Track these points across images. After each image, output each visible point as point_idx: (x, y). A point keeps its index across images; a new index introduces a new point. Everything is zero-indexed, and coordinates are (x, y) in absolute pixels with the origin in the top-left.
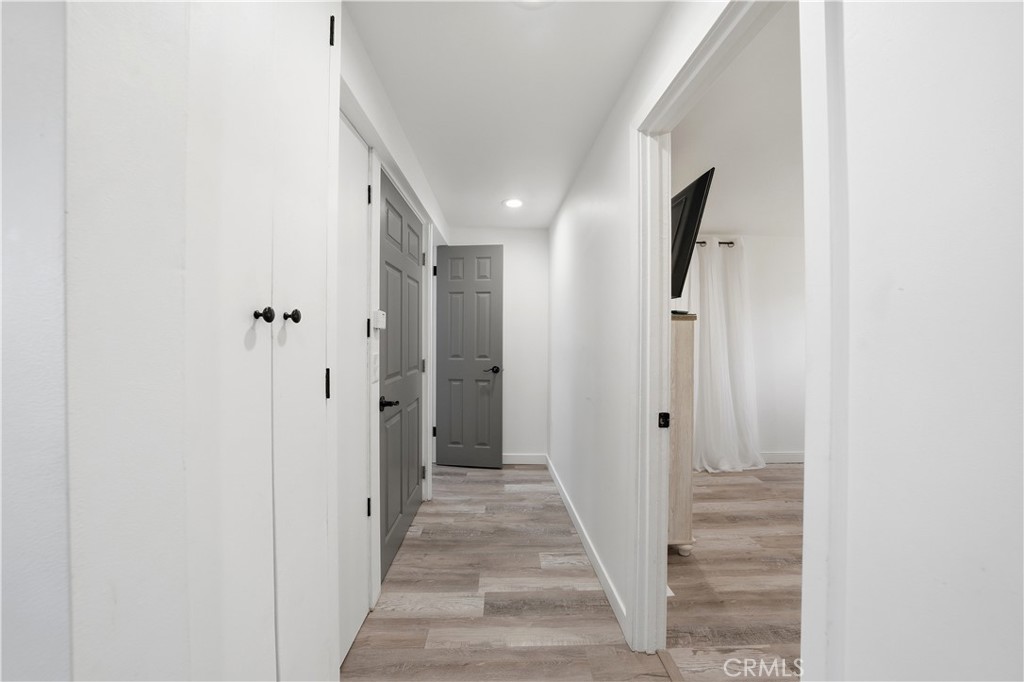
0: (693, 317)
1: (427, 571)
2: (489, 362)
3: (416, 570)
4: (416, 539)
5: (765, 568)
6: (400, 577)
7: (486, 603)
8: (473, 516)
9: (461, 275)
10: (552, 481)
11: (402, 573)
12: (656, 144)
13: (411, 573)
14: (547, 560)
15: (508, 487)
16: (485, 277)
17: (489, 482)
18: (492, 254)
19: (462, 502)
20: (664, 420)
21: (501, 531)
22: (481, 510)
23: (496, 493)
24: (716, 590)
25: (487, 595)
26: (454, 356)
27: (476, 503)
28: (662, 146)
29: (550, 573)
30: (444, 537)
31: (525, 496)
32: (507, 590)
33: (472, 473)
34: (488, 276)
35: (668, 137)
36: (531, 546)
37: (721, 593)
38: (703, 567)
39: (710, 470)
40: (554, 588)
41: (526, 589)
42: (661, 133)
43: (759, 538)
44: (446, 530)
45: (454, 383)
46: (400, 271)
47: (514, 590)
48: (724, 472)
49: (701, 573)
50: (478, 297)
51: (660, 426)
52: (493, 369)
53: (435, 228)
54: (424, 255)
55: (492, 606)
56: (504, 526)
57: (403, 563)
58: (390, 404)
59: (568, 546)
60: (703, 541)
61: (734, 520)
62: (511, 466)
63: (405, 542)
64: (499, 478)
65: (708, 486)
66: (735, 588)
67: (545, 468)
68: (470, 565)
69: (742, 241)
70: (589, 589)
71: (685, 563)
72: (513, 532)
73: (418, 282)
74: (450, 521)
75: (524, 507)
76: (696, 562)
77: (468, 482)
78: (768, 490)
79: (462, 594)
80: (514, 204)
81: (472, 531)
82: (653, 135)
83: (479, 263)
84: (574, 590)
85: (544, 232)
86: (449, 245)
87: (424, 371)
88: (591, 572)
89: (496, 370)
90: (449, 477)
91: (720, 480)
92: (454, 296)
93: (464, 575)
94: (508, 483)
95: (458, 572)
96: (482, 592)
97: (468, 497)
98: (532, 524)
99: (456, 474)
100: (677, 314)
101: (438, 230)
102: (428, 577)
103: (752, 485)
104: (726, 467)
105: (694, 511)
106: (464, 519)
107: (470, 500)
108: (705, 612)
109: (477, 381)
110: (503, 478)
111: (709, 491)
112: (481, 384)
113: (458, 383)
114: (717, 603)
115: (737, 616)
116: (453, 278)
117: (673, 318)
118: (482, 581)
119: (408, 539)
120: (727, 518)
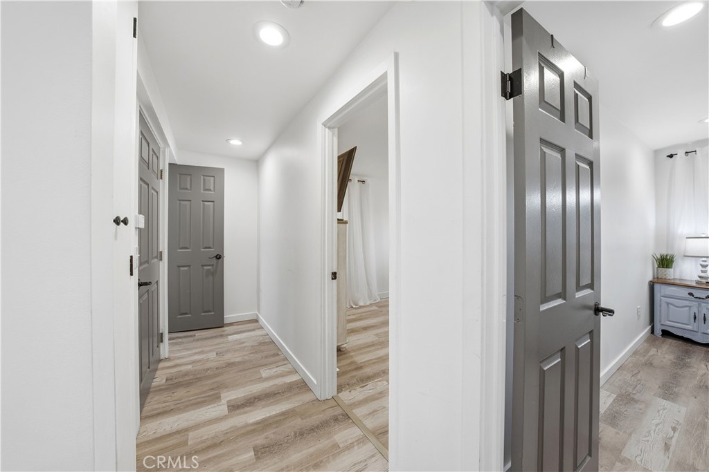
0: (346, 222)
1: (177, 402)
2: (213, 251)
3: (167, 404)
4: (163, 385)
5: (380, 347)
6: (155, 412)
7: (228, 407)
8: (207, 360)
9: (188, 187)
10: (262, 328)
11: (155, 409)
12: (331, 133)
13: (163, 407)
14: (265, 373)
15: (230, 338)
16: (210, 190)
17: (215, 337)
18: (216, 174)
19: (195, 354)
20: (334, 276)
21: (230, 365)
22: (212, 355)
23: (223, 343)
24: (359, 362)
25: (228, 402)
26: (182, 248)
27: (207, 352)
28: (333, 135)
29: (268, 379)
30: (187, 378)
31: (244, 340)
32: (243, 395)
33: (198, 334)
34: (212, 188)
35: (337, 129)
36: (253, 368)
37: (361, 363)
38: (352, 354)
39: (354, 306)
40: (274, 385)
41: (255, 391)
42: (333, 128)
43: (377, 335)
44: (186, 374)
45: (182, 269)
46: (148, 184)
47: (248, 394)
48: (360, 306)
49: (352, 357)
50: (204, 205)
51: (332, 279)
52: (216, 257)
53: (171, 152)
54: (162, 171)
55: (233, 406)
56: (232, 361)
57: (154, 403)
58: (146, 284)
59: (278, 361)
60: (352, 341)
61: (366, 329)
62: (231, 324)
63: (151, 390)
64: (223, 333)
65: (353, 315)
66: (367, 359)
67: (256, 321)
68: (212, 389)
69: (368, 180)
70: (294, 380)
71: (344, 354)
72: (240, 363)
73: (157, 192)
74: (190, 367)
75: (245, 347)
76: (349, 352)
77: (198, 340)
78: (381, 311)
79: (209, 407)
80: (236, 142)
81: (208, 369)
82: (329, 128)
83: (204, 180)
84: (285, 383)
85: (256, 163)
86: (178, 163)
87: (161, 260)
88: (295, 371)
89: (219, 257)
90: (180, 340)
91: (359, 311)
92: (182, 203)
93: (209, 396)
94: (230, 335)
95: (203, 395)
96: (224, 401)
97: (200, 350)
98: (253, 355)
99: (185, 337)
100: (340, 221)
101: (172, 153)
102: (179, 405)
103: (374, 310)
104: (361, 304)
105: (348, 328)
106: (200, 364)
107: (202, 351)
108: (354, 373)
109: (203, 266)
110: (226, 333)
111: (354, 317)
112: (206, 268)
113: (186, 268)
114: (359, 368)
115: (368, 371)
116: (181, 189)
117: (338, 223)
118: (222, 395)
119: (154, 387)
120: (363, 328)
